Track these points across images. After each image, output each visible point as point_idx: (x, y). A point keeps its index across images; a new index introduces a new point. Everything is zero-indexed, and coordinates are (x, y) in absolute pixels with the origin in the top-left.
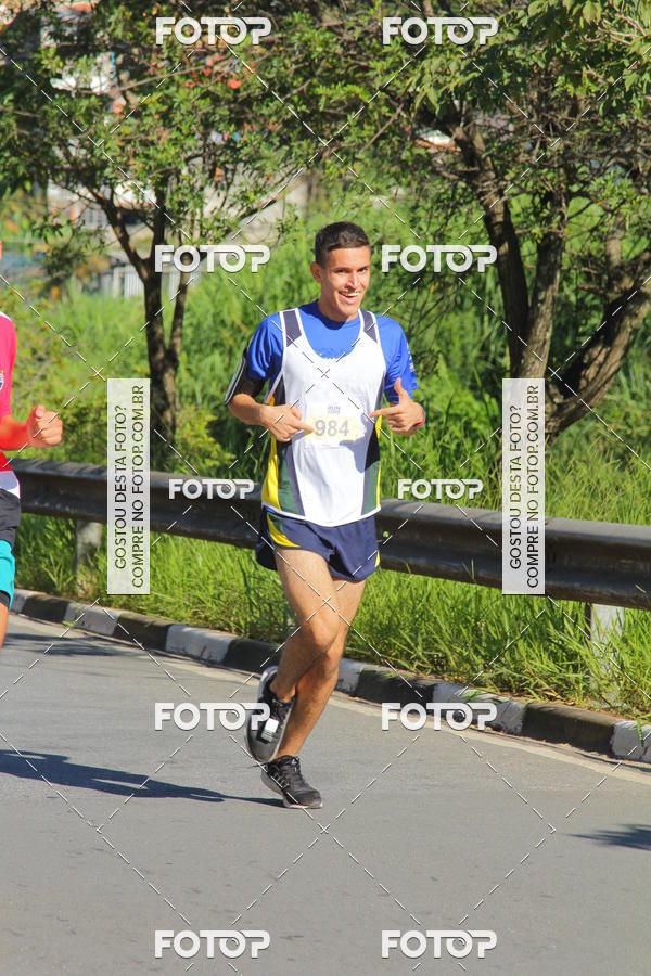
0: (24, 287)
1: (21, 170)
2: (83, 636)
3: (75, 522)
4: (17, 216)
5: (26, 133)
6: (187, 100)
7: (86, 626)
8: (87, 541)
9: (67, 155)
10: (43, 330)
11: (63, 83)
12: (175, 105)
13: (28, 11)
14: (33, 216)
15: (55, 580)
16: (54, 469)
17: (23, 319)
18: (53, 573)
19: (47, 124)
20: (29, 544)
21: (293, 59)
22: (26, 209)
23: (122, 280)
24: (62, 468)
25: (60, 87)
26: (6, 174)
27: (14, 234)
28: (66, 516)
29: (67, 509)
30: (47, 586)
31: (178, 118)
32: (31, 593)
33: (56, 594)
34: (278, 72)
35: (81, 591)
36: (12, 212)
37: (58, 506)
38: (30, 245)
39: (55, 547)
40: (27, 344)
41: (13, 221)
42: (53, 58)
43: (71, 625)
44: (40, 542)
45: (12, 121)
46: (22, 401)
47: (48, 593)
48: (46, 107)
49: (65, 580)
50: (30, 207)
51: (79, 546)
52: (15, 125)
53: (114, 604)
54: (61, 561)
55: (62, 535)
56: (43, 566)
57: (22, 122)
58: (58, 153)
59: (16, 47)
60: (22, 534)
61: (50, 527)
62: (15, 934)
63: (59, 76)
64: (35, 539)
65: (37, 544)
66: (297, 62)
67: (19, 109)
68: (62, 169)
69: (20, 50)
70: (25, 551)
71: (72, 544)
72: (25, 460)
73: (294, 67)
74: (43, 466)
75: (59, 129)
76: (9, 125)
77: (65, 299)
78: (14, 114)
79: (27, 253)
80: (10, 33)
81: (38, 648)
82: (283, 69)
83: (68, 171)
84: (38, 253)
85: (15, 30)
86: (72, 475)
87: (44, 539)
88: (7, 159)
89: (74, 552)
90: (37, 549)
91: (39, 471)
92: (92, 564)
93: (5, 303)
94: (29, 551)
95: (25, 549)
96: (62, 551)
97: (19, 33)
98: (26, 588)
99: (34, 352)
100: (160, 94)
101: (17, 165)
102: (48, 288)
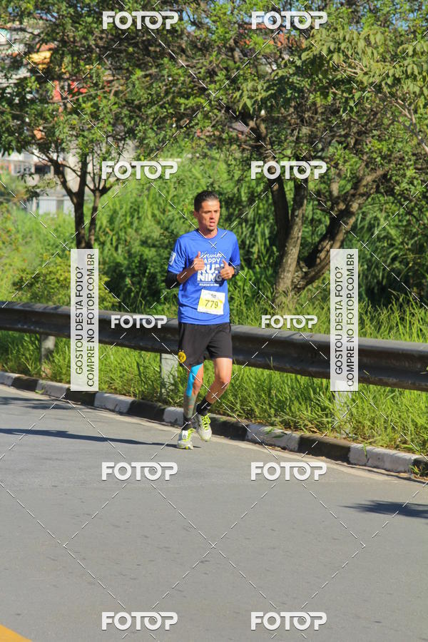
2: (48, 398)
3: (40, 336)
6: (107, 106)
7: (49, 393)
8: (47, 347)
12: (101, 109)
15: (30, 368)
16: (29, 307)
18: (28, 364)
20: (15, 349)
21: (164, 83)
24: (34, 307)
28: (36, 332)
29: (38, 329)
30: (26, 371)
31: (102, 116)
32: (17, 375)
33: (30, 375)
34: (156, 90)
35: (44, 374)
37: (32, 328)
39: (29, 350)
42: (34, 82)
43: (40, 392)
44: (20, 347)
45: (9, 117)
47: (26, 375)
49: (35, 368)
51: (43, 350)
53: (64, 381)
54: (33, 357)
55: (33, 343)
56: (23, 360)
60: (10, 343)
61: (26, 338)
64: (17, 346)
65: (18, 348)
66: (166, 85)
70: (12, 353)
71: (39, 348)
73: (164, 88)
74: (23, 305)
76: (8, 119)
78: (10, 113)
82: (158, 89)
86: (40, 310)
87: (23, 346)
89: (40, 352)
90: (18, 351)
91: (22, 308)
92: (51, 359)
94: (14, 352)
95: (12, 351)
96: (33, 352)
98: (13, 372)
99: (3, 243)
100: (92, 103)
101: (11, 141)
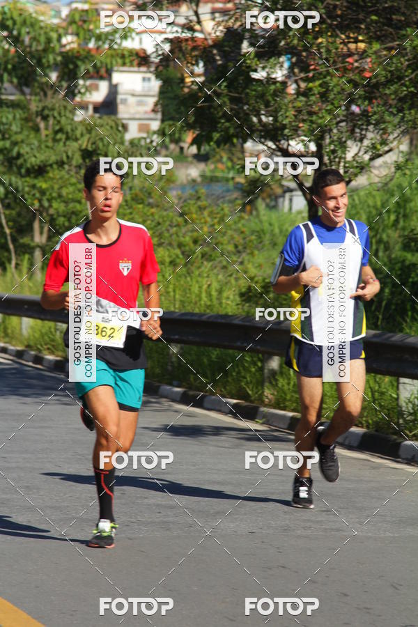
0: (230, 205)
1: (232, 131)
2: (268, 429)
3: (263, 356)
4: (225, 159)
5: (236, 107)
6: (338, 85)
7: (270, 422)
8: (271, 368)
9: (260, 121)
10: (242, 232)
11: (258, 75)
12: (330, 88)
13: (237, 29)
14: (235, 160)
15: (250, 392)
17: (229, 226)
18: (249, 388)
19: (249, 101)
20: (234, 370)
21: (406, 58)
22: (230, 155)
23: (291, 200)
25: (257, 77)
26: (223, 133)
27: (223, 171)
28: (258, 352)
29: (259, 347)
30: (245, 397)
31: (332, 96)
32: (235, 401)
33: (252, 402)
34: (397, 66)
35: (267, 400)
36: (221, 157)
38: (233, 178)
39: (250, 372)
40: (232, 242)
41: (223, 163)
42: (253, 59)
43: (261, 421)
44: (241, 368)
45: (226, 99)
46: (229, 278)
47: (245, 401)
48: (248, 91)
49: (256, 393)
50: (233, 154)
51: (266, 371)
52: (228, 102)
53: (287, 409)
54: (254, 381)
55: (255, 364)
56: (243, 384)
57: (233, 100)
58: (255, 119)
59: (229, 53)
61: (247, 359)
62: (232, 620)
63: (256, 71)
64: (237, 366)
65: (239, 370)
66: (408, 60)
67: (231, 92)
68: (257, 130)
69: (232, 55)
70: (232, 375)
71: (261, 369)
72: (231, 316)
73: (407, 63)
74: (243, 320)
75: (256, 105)
76: (224, 102)
77: (254, 213)
78: (227, 95)
79: (231, 183)
80: (226, 43)
81: (240, 436)
82: (399, 65)
83: (261, 131)
84: (238, 183)
85: (229, 42)
87: (244, 367)
88: (223, 123)
89: (262, 375)
90: (239, 373)
91: (240, 323)
92: (274, 383)
93: (219, 216)
94: (234, 374)
95: (231, 373)
96: (254, 374)
97: (231, 43)
98: (231, 398)
99: (236, 246)
100: (321, 81)
101: (229, 127)
102: (244, 205)
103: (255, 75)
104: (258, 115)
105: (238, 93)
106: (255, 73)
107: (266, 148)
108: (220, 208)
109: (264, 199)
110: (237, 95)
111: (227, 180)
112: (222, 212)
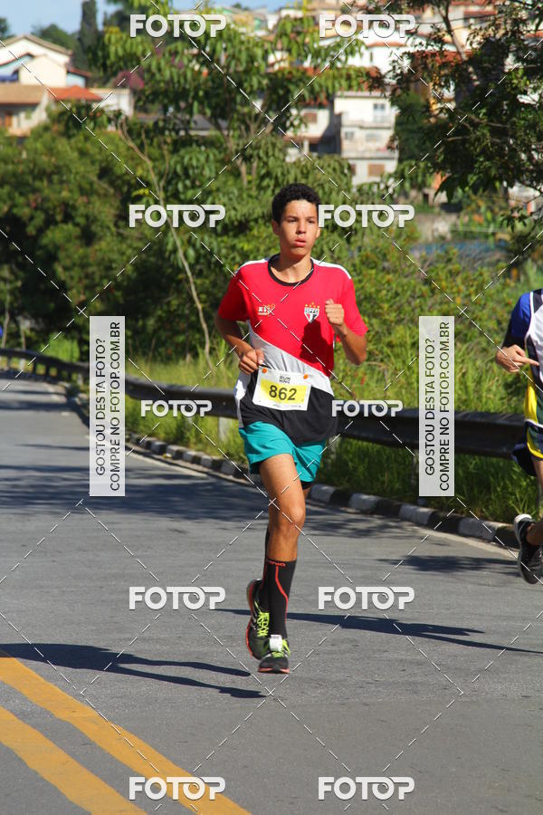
0: (491, 269)
1: (493, 172)
4: (483, 209)
5: (498, 141)
9: (530, 158)
10: (507, 304)
11: (528, 98)
13: (500, 39)
14: (497, 210)
17: (491, 296)
18: (519, 508)
19: (516, 133)
20: (499, 485)
22: (490, 204)
25: (526, 102)
26: (481, 175)
27: (480, 224)
32: (500, 525)
36: (479, 207)
38: (494, 234)
39: (521, 486)
40: (494, 317)
41: (480, 214)
42: (522, 78)
44: (507, 482)
45: (486, 131)
46: (489, 364)
48: (514, 119)
50: (494, 202)
52: (488, 134)
54: (526, 498)
55: (526, 476)
56: (510, 502)
57: (494, 132)
58: (523, 156)
59: (490, 70)
60: (493, 476)
61: (517, 470)
62: (502, 811)
63: (525, 93)
64: (503, 479)
65: (505, 484)
67: (492, 121)
68: (527, 170)
69: (493, 73)
70: (495, 491)
72: (495, 414)
74: (509, 418)
75: (526, 138)
76: (484, 135)
77: (522, 278)
78: (487, 125)
79: (491, 240)
80: (485, 58)
81: (508, 570)
83: (532, 172)
84: (500, 240)
85: (490, 56)
87: (511, 480)
88: (482, 162)
90: (505, 487)
91: (507, 423)
93: (476, 283)
94: (499, 489)
95: (495, 487)
96: (526, 489)
97: (492, 58)
98: (496, 520)
99: (499, 323)
101: (490, 167)
102: (510, 268)
103: (524, 99)
104: (528, 150)
105: (501, 122)
106: (523, 96)
107: (537, 193)
108: (477, 274)
109: (534, 261)
110: (499, 125)
111: (486, 236)
112: (481, 278)
